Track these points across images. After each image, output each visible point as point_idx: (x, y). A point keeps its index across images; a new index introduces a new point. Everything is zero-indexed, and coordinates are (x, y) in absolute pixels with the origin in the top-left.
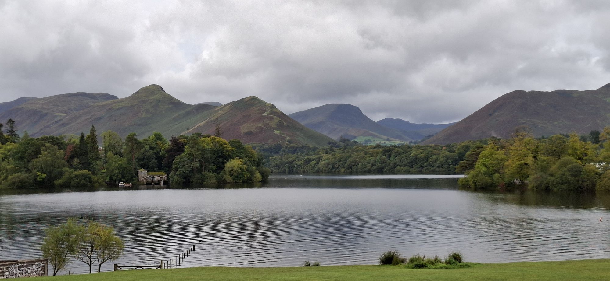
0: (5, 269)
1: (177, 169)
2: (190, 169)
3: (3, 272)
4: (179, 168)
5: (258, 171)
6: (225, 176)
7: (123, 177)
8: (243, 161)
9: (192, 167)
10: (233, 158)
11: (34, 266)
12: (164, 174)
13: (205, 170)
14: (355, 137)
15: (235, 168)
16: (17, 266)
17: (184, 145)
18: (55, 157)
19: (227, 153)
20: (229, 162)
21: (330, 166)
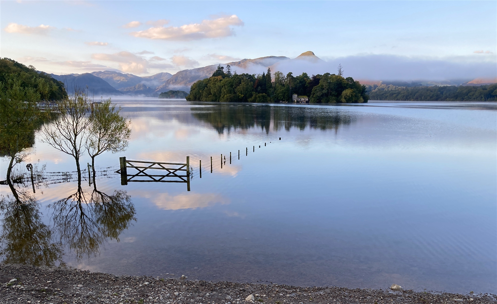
1: (314, 94)
2: (321, 94)
4: (315, 93)
5: (362, 97)
6: (342, 99)
7: (284, 98)
8: (353, 90)
9: (323, 93)
10: (347, 88)
12: (307, 97)
13: (330, 95)
15: (348, 94)
17: (319, 79)
18: (248, 85)
19: (344, 85)
20: (344, 91)
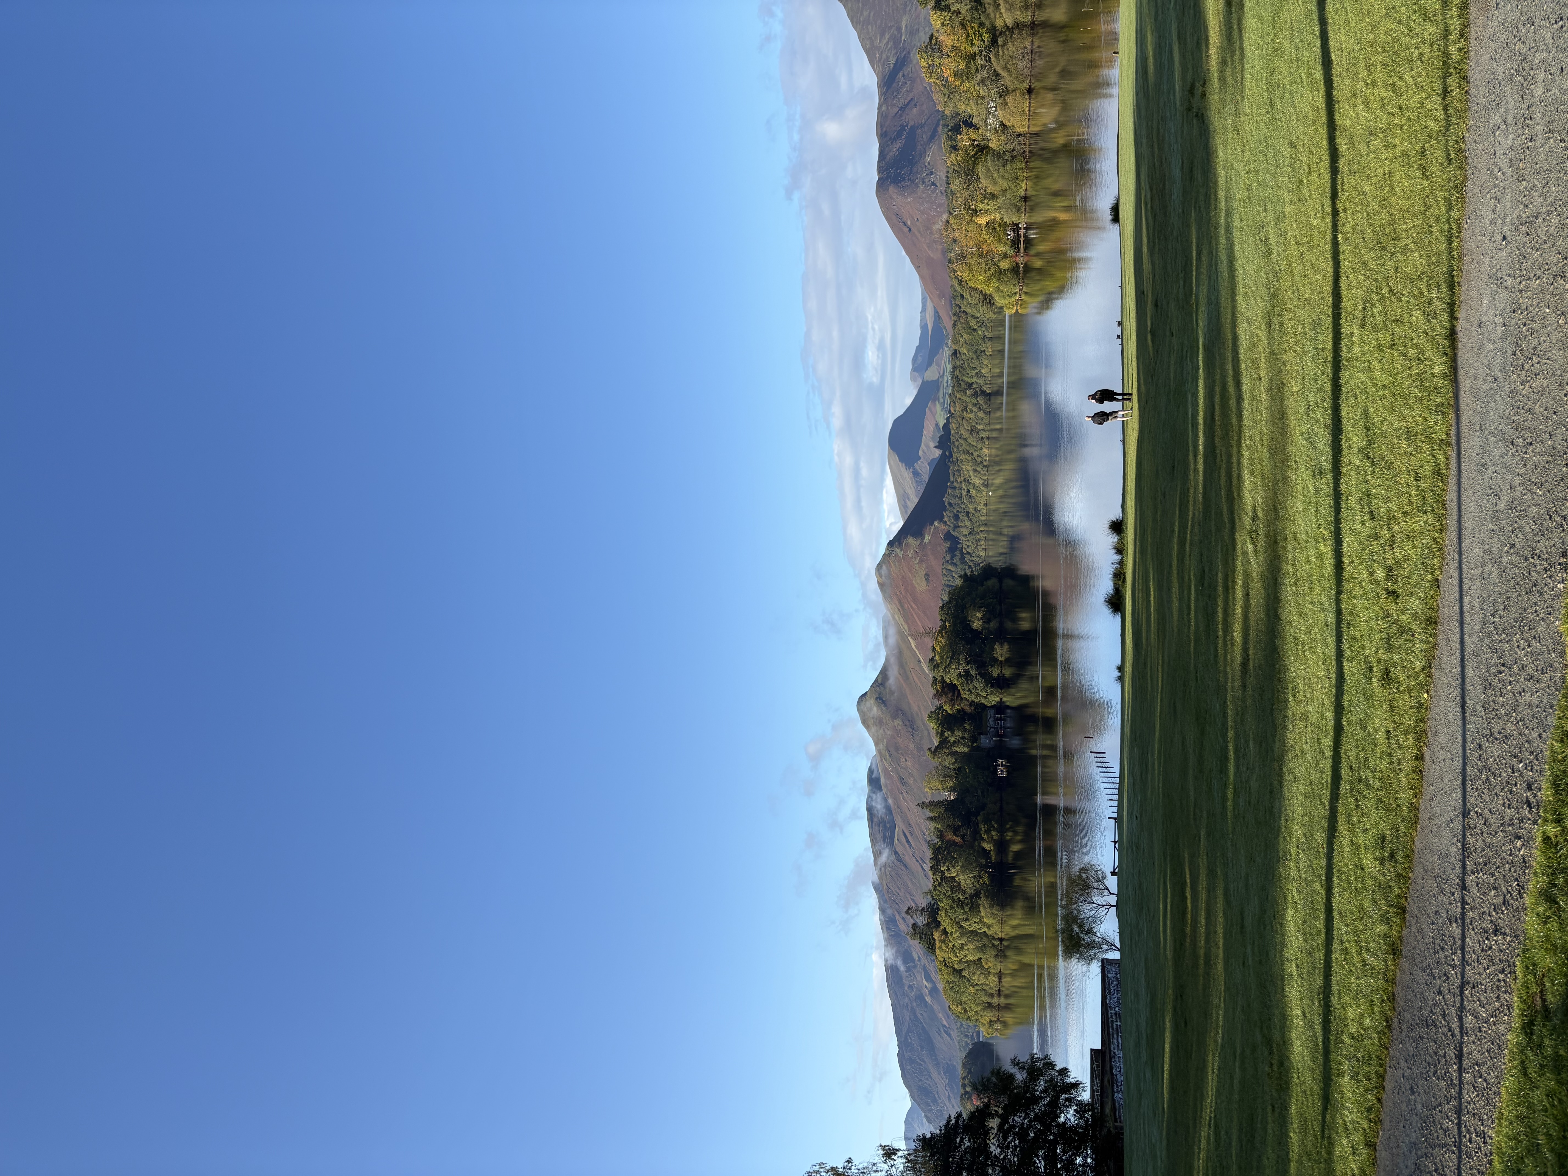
0: (1113, 1012)
3: (1116, 1014)
8: (970, 603)
10: (966, 618)
11: (1110, 976)
14: (937, 425)
16: (1108, 997)
17: (944, 683)
19: (960, 624)
20: (972, 624)
21: (978, 469)
